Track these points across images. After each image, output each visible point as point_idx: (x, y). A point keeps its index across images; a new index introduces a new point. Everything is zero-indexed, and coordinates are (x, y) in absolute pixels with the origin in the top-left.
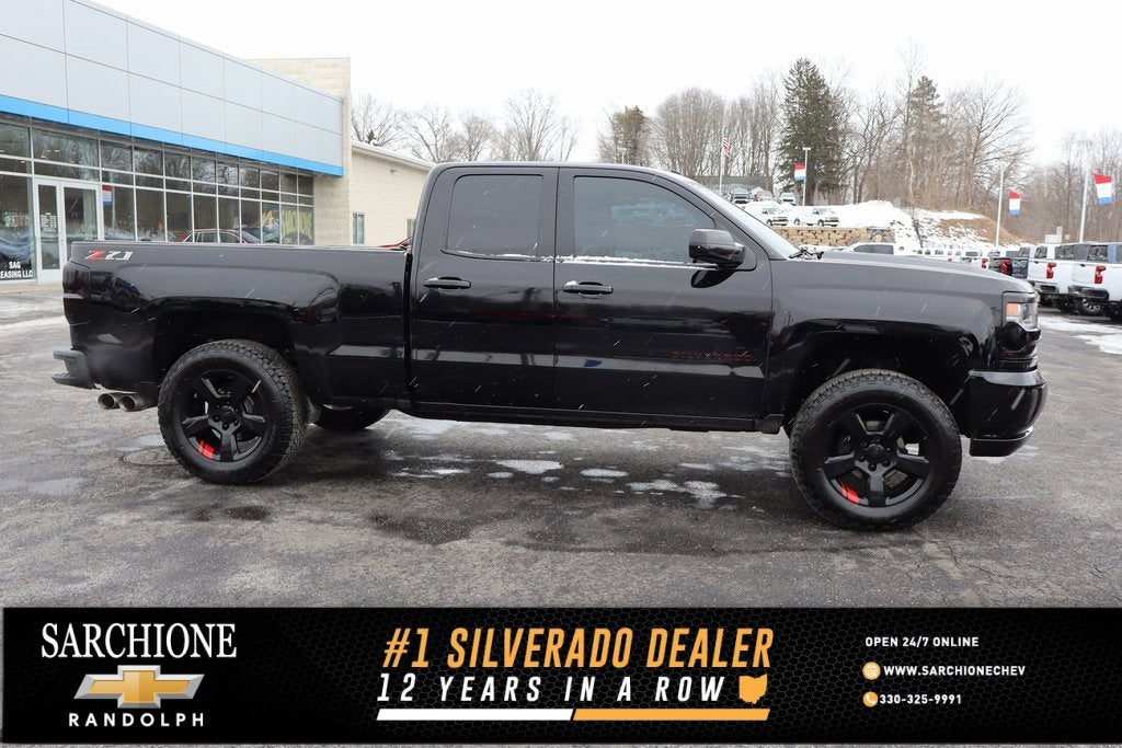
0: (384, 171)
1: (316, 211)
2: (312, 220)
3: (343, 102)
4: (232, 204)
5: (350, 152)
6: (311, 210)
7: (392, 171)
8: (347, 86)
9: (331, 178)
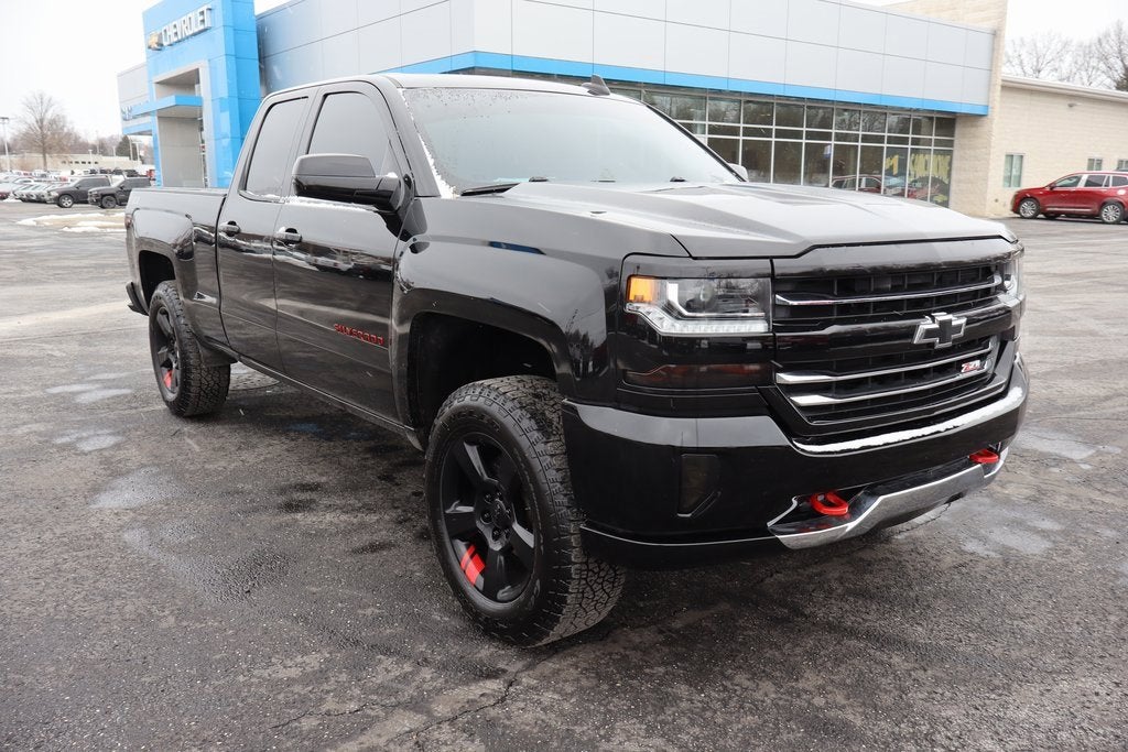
0: (1060, 107)
1: (956, 154)
2: (950, 164)
3: (995, 35)
4: (852, 152)
5: (999, 88)
6: (950, 153)
7: (1071, 106)
8: (1002, 16)
9: (974, 118)
